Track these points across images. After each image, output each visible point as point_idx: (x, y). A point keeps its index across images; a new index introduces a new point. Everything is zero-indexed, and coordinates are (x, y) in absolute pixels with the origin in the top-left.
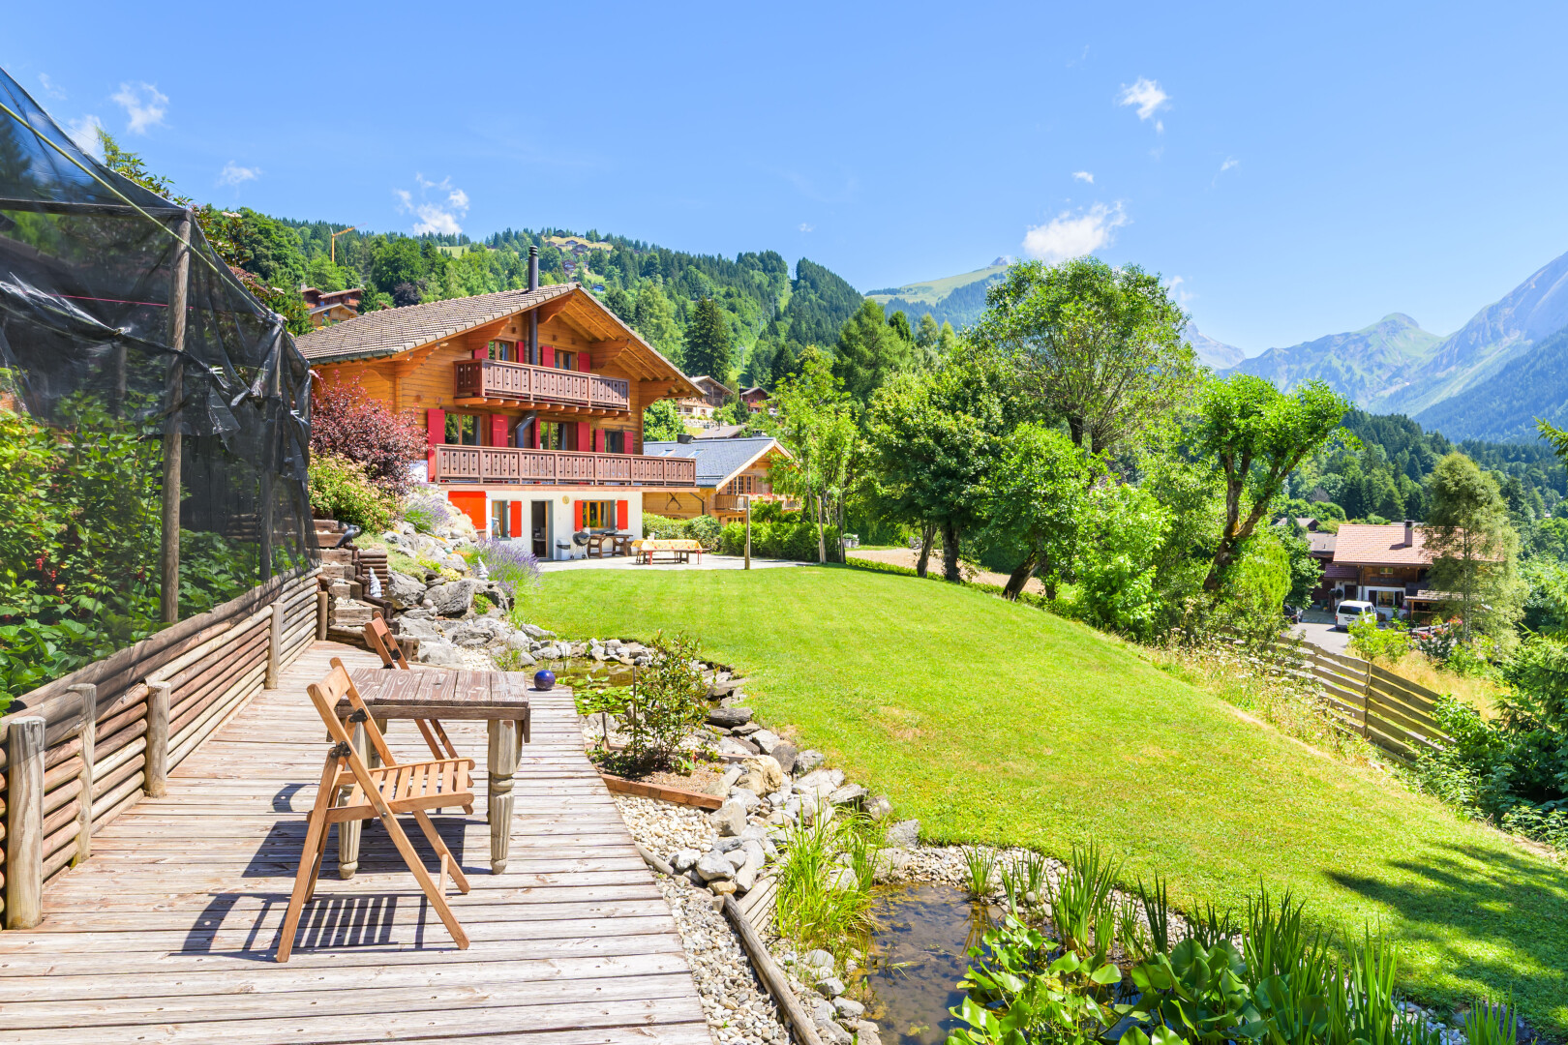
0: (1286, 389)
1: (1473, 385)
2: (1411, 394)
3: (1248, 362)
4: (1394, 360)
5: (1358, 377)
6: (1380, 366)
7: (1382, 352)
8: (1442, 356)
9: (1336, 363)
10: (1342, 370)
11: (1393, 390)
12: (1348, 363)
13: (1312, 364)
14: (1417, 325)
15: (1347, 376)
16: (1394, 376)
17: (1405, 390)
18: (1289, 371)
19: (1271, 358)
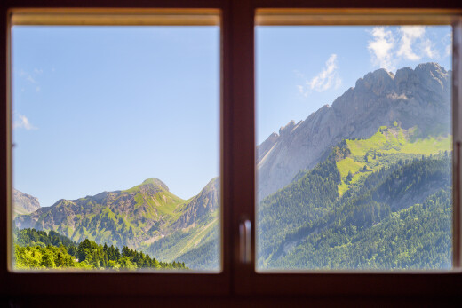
0: (74, 235)
1: (208, 240)
2: (166, 244)
3: (44, 210)
4: (153, 216)
5: (128, 229)
6: (143, 220)
7: (144, 209)
8: (186, 215)
9: (112, 216)
10: (116, 221)
11: (153, 240)
12: (119, 216)
13: (94, 215)
14: (168, 190)
15: (120, 227)
16: (153, 229)
17: (162, 241)
18: (76, 220)
19: (62, 208)
